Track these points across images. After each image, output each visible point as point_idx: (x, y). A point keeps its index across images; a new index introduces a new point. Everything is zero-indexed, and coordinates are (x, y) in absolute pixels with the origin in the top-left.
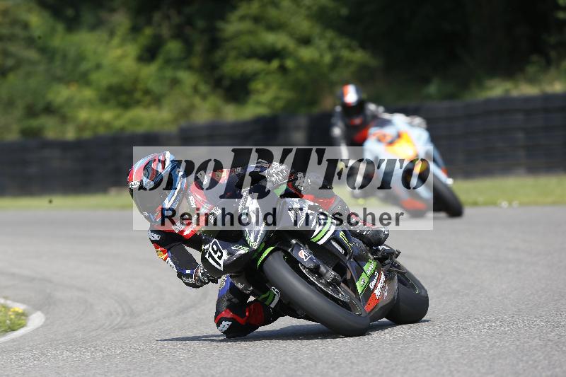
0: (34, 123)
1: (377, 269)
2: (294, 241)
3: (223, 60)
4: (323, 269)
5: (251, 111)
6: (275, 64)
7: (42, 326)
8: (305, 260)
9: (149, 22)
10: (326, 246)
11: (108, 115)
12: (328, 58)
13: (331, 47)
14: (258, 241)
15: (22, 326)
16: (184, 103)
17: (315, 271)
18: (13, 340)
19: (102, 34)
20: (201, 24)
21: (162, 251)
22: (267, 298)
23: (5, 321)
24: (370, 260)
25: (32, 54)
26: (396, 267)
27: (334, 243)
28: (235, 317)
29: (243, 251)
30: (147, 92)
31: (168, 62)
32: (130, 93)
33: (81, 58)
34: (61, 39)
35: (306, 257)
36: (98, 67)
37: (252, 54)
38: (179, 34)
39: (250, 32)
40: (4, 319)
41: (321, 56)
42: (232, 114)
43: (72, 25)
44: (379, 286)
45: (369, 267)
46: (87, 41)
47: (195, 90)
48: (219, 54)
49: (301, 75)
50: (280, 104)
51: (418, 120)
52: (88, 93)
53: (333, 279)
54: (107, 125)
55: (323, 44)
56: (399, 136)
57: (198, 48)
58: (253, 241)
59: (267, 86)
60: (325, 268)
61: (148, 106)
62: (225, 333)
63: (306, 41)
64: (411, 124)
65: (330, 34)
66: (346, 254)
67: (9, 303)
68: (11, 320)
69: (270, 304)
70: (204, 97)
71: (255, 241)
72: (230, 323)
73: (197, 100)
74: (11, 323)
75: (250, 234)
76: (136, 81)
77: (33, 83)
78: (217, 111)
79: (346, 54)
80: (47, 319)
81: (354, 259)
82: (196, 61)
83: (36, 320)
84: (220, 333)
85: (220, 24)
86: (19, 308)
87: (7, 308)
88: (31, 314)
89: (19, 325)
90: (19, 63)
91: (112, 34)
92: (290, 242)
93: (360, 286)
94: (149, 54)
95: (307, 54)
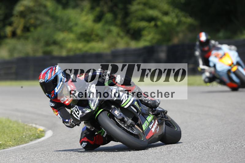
0: (49, 49)
1: (154, 119)
2: (113, 106)
3: (130, 22)
4: (126, 119)
5: (142, 44)
6: (153, 24)
7: (51, 137)
8: (117, 115)
9: (98, 5)
10: (128, 109)
11: (80, 45)
12: (175, 21)
13: (177, 16)
14: (95, 106)
15: (43, 136)
16: (113, 40)
17: (122, 120)
18: (39, 143)
19: (78, 10)
20: (121, 6)
21: (56, 111)
22: (101, 132)
23: (35, 134)
24: (150, 115)
25: (48, 19)
26: (166, 118)
27: (132, 107)
28: (89, 140)
29: (88, 111)
30: (97, 35)
31: (107, 22)
32: (90, 35)
33: (69, 20)
34: (60, 13)
35: (118, 114)
36: (76, 24)
37: (143, 19)
38: (111, 10)
39: (142, 10)
40: (35, 133)
41: (173, 20)
42: (134, 45)
43: (65, 6)
44: (154, 127)
45: (150, 118)
46: (71, 13)
47: (118, 35)
48: (128, 19)
49: (164, 28)
50: (154, 41)
51: (233, 47)
52: (72, 36)
53: (131, 124)
54: (80, 50)
55: (173, 15)
56: (225, 55)
57: (120, 16)
58: (93, 106)
59: (149, 33)
60: (127, 119)
61: (98, 41)
62: (84, 148)
63: (166, 14)
64: (230, 50)
65: (177, 11)
66: (138, 112)
67: (37, 126)
68: (38, 134)
69: (103, 135)
70: (122, 38)
71: (94, 106)
72: (86, 143)
73: (119, 39)
74: (38, 135)
75: (91, 103)
76: (92, 30)
77: (49, 31)
78: (128, 44)
79: (183, 19)
80: (53, 133)
81: (142, 114)
82: (118, 22)
83: (49, 134)
84: (82, 148)
85: (129, 6)
86: (42, 128)
87: (36, 128)
88: (47, 131)
89: (42, 136)
90: (42, 23)
91: (82, 10)
92: (111, 107)
93: (144, 127)
94: (98, 19)
95: (166, 19)
